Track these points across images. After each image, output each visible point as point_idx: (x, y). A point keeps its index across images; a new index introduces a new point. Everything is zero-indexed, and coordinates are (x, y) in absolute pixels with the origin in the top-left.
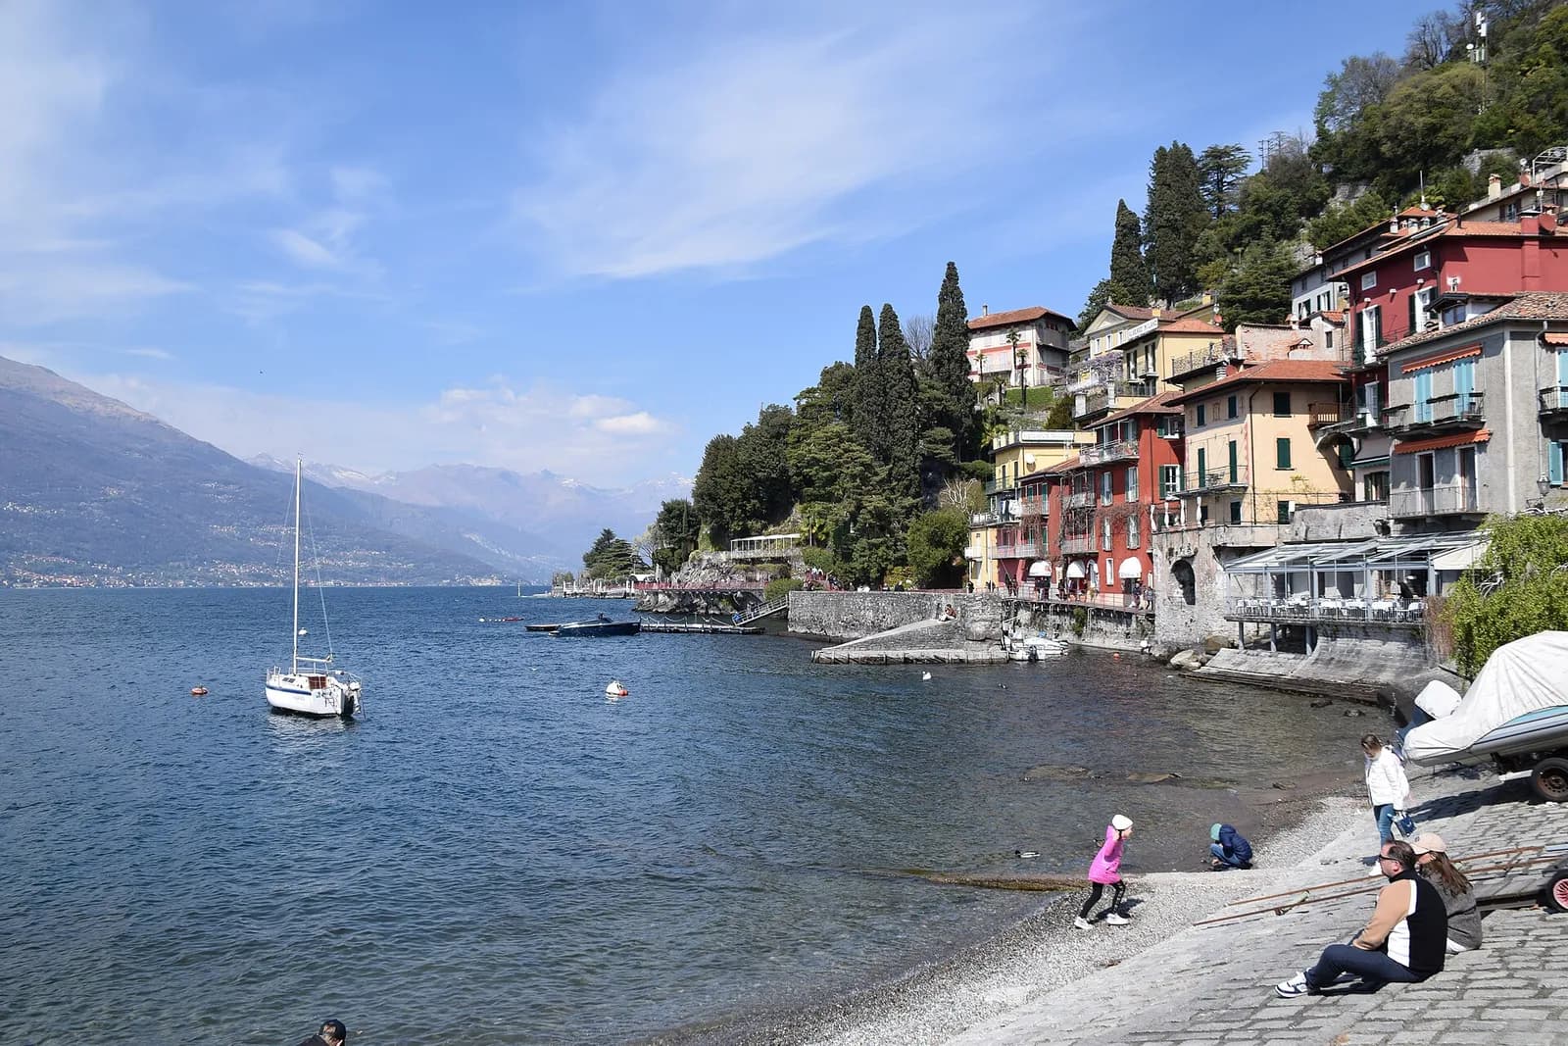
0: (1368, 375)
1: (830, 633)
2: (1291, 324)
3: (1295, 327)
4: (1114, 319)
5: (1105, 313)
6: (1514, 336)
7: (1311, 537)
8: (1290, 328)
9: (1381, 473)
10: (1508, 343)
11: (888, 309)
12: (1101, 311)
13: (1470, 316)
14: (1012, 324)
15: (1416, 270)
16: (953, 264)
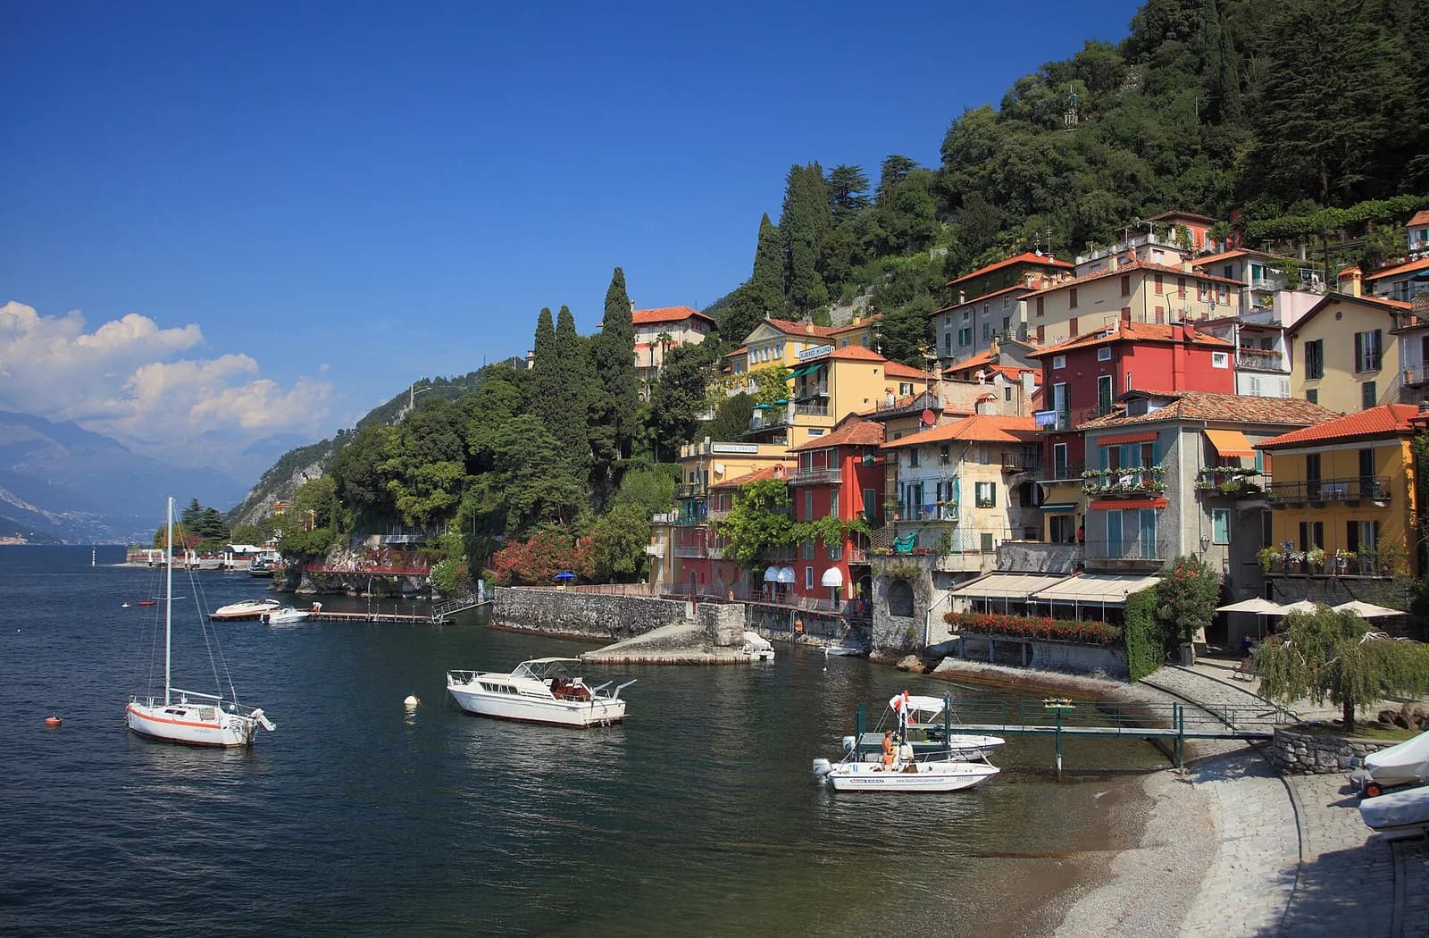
0: (1058, 438)
1: (548, 630)
2: (980, 380)
3: (983, 382)
4: (772, 333)
5: (763, 326)
6: (1185, 430)
7: (1016, 568)
8: (979, 383)
9: (1066, 517)
10: (1181, 434)
11: (565, 311)
12: (760, 324)
13: (1151, 409)
14: (660, 322)
15: (1099, 360)
16: (620, 270)
